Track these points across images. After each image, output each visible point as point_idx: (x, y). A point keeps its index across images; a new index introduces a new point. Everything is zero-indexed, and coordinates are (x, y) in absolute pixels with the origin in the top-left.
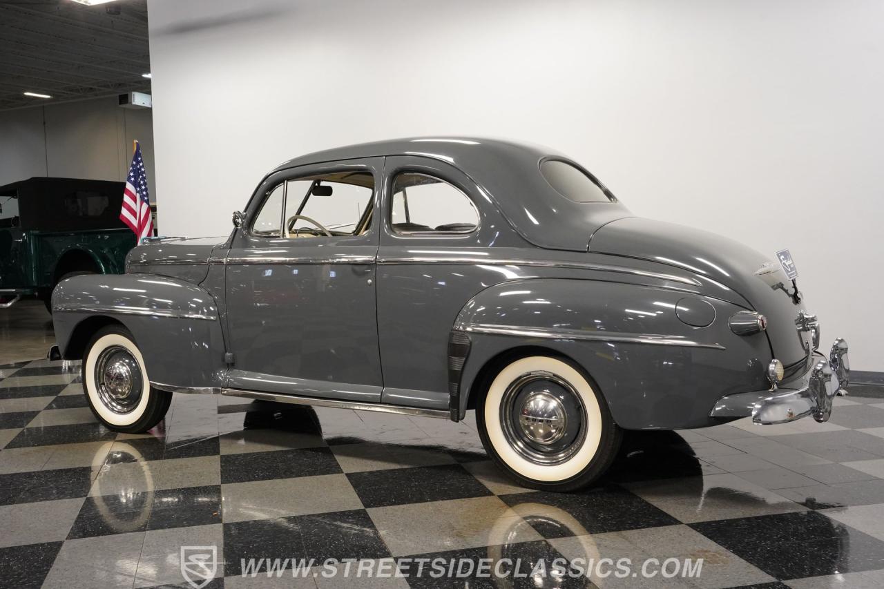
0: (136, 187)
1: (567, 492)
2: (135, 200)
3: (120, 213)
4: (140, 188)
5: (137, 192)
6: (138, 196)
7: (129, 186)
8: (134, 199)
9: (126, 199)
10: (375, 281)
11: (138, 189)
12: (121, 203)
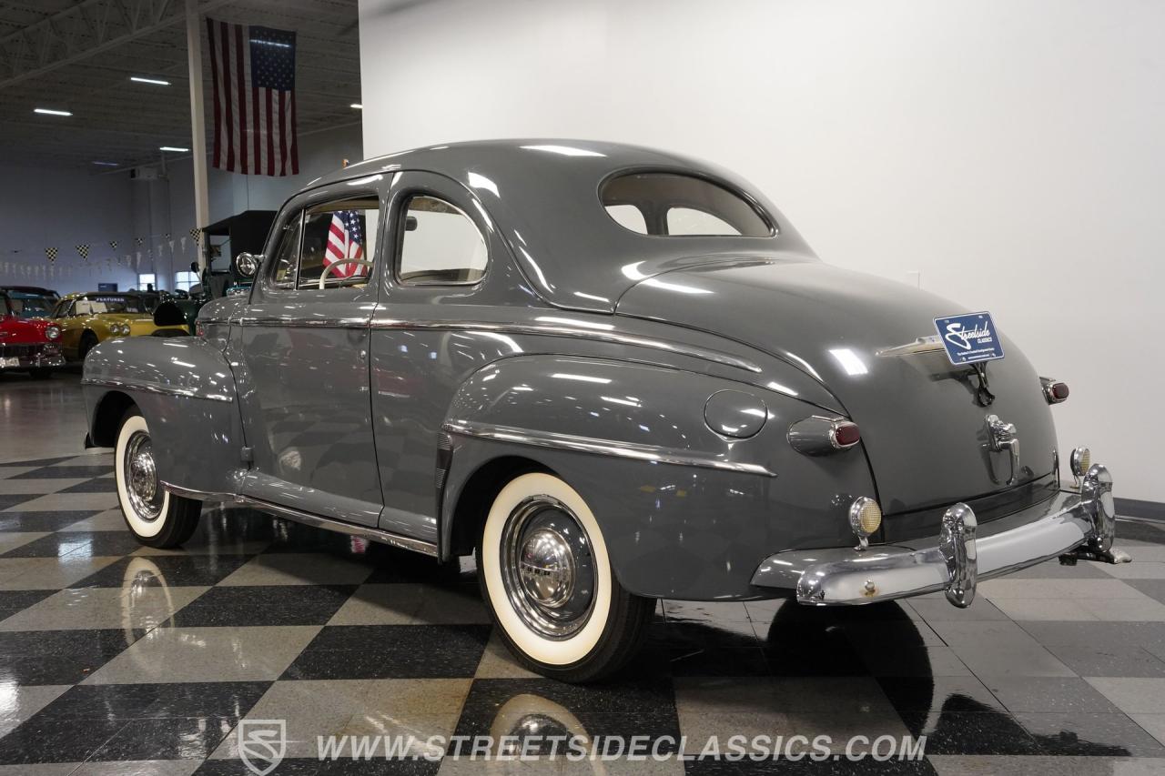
0: (344, 222)
1: (576, 684)
2: (343, 240)
3: (324, 256)
4: (349, 222)
5: (346, 228)
6: (346, 233)
7: (336, 221)
8: (341, 237)
9: (332, 237)
10: (369, 354)
11: (347, 224)
12: (326, 244)
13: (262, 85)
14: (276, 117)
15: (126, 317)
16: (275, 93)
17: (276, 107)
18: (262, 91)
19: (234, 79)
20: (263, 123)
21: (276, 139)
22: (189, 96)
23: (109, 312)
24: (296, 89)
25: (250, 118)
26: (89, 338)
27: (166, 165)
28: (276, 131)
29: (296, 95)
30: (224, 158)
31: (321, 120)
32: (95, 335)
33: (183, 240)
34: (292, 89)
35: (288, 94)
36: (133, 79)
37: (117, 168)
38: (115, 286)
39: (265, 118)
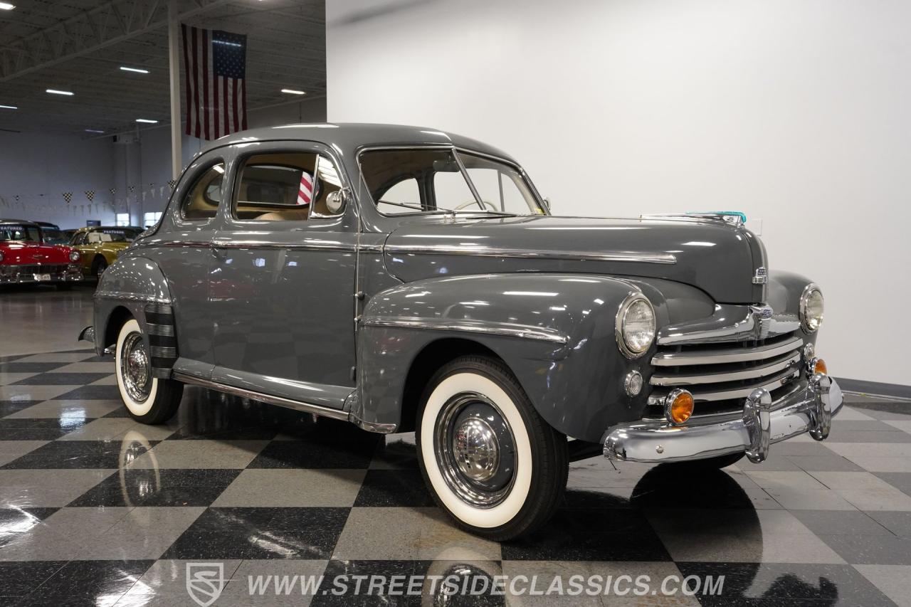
13: (221, 74)
14: (230, 98)
15: (126, 245)
16: (230, 80)
17: (230, 91)
18: (221, 79)
19: (200, 70)
20: (221, 103)
21: (231, 114)
22: (169, 84)
23: (113, 241)
24: (246, 78)
25: (211, 98)
26: (100, 261)
27: (140, 133)
28: (230, 108)
29: (247, 82)
30: (193, 128)
31: (258, 100)
32: (104, 258)
33: (162, 189)
34: (243, 78)
35: (240, 81)
36: (122, 68)
37: (102, 134)
38: (99, 223)
39: (222, 98)
